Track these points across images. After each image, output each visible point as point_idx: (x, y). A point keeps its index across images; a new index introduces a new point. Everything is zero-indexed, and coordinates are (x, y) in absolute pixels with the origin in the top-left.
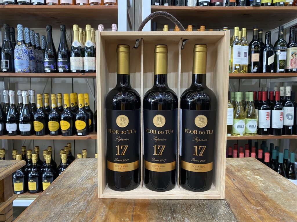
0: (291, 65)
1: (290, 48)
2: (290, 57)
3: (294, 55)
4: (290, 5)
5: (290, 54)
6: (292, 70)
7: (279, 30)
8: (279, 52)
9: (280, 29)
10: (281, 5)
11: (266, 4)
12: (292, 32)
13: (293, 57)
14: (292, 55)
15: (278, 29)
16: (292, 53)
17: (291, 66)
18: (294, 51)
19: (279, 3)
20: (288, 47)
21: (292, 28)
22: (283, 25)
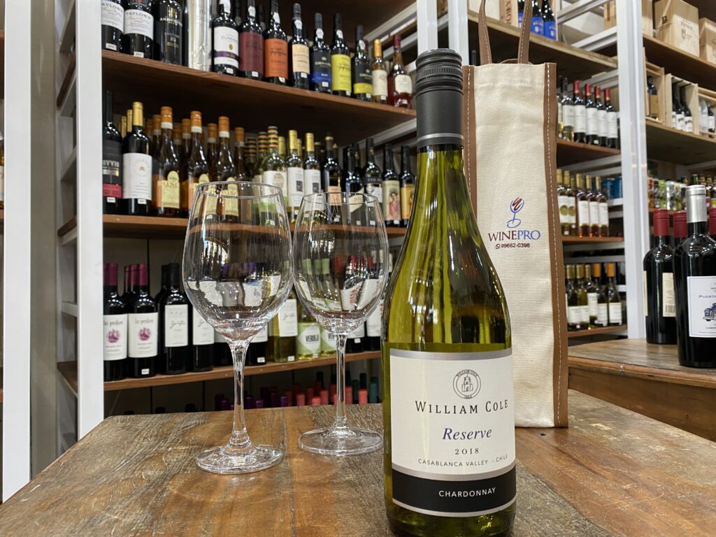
0: (391, 213)
1: (387, 182)
2: (388, 199)
3: (393, 194)
4: (383, 102)
5: (388, 193)
6: (392, 221)
7: (367, 144)
8: (370, 187)
9: (369, 144)
10: (366, 100)
11: (343, 93)
12: (387, 153)
13: (393, 199)
14: (391, 195)
15: (365, 143)
16: (390, 191)
17: (391, 216)
18: (394, 187)
19: (364, 95)
20: (384, 179)
21: (387, 145)
22: (372, 137)
